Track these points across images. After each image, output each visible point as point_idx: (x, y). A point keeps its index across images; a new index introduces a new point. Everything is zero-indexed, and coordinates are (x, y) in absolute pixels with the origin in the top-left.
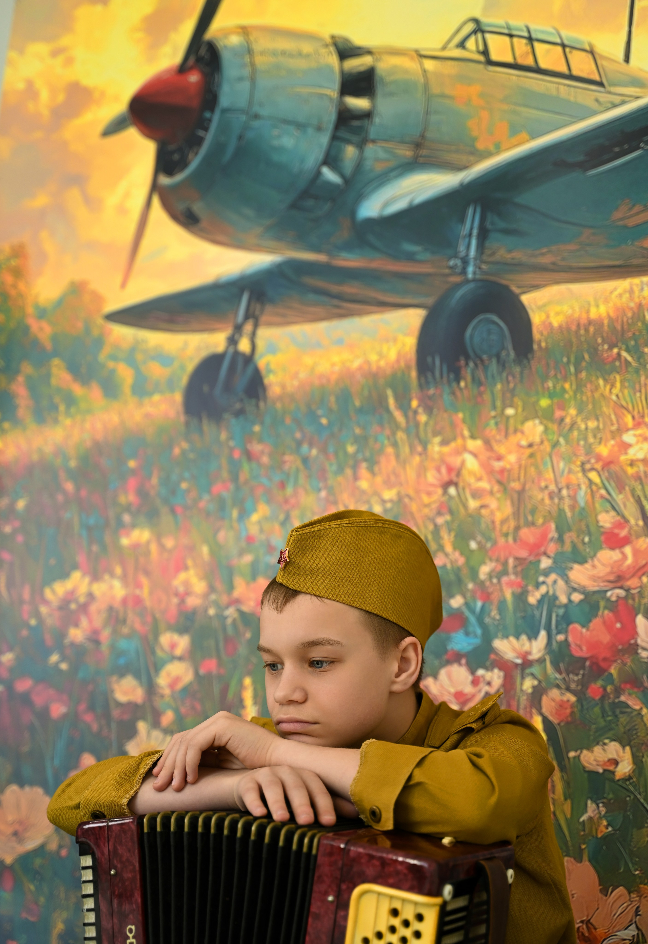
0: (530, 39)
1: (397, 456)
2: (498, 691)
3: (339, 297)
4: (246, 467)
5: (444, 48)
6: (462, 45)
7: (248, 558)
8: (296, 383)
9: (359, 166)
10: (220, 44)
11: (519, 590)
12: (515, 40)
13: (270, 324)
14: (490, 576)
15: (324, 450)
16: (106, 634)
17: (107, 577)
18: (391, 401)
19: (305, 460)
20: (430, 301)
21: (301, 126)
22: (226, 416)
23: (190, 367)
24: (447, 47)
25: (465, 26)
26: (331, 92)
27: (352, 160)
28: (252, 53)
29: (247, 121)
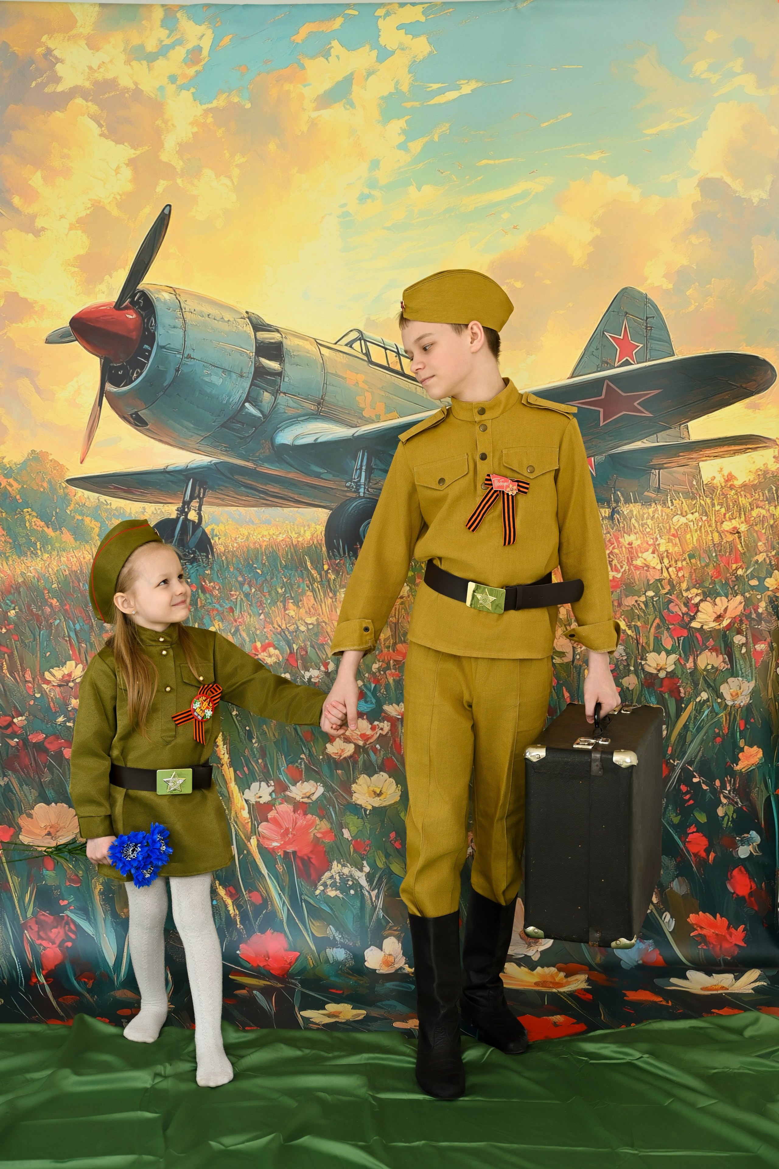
0: (399, 354)
1: (315, 598)
2: (388, 733)
4: (201, 596)
5: (336, 343)
8: (236, 545)
9: (274, 406)
11: (398, 678)
12: (388, 351)
13: (212, 504)
14: (379, 670)
15: (261, 589)
18: (309, 564)
20: (334, 505)
21: (227, 371)
24: (338, 343)
25: (351, 333)
26: (249, 352)
27: (269, 403)
28: (184, 310)
29: (182, 359)
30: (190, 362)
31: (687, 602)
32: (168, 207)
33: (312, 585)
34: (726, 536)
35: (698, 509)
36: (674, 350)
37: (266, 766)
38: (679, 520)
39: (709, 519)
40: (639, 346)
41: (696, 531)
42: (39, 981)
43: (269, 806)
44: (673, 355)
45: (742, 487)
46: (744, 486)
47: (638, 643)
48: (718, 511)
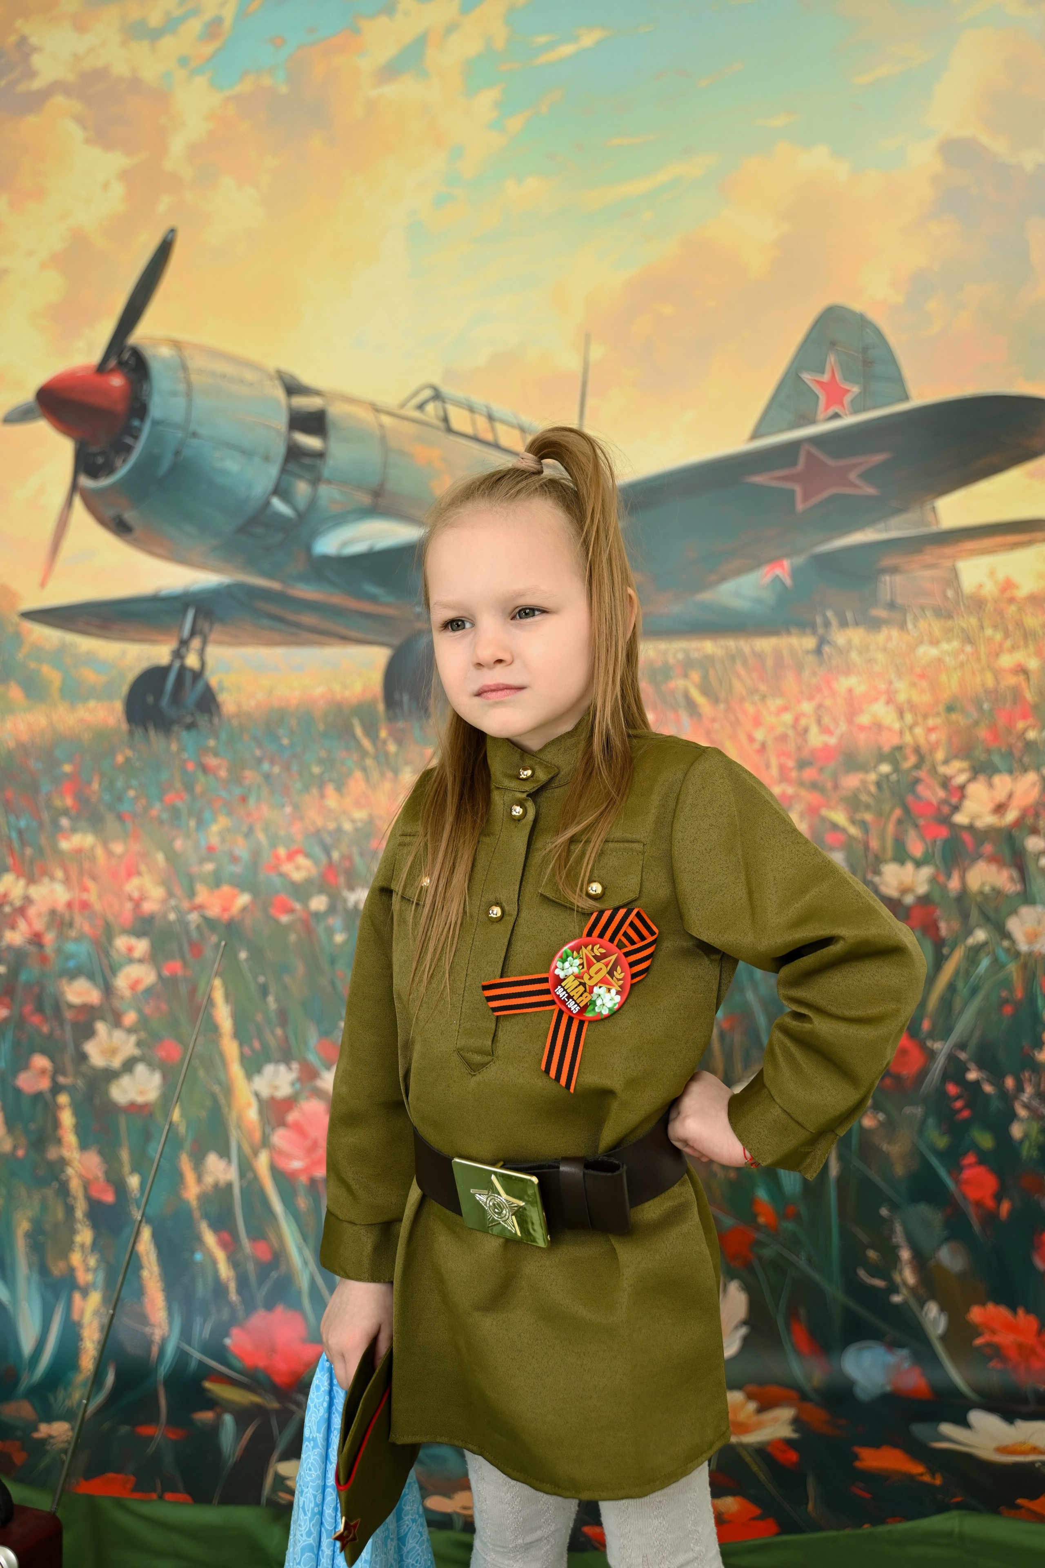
0: (491, 418)
1: (367, 779)
3: (297, 625)
4: (201, 777)
5: (401, 407)
6: (421, 407)
7: (209, 867)
8: (253, 703)
9: (313, 502)
10: (149, 353)
12: (476, 415)
13: (220, 643)
15: (287, 768)
16: (49, 938)
17: (46, 880)
18: (359, 731)
19: (267, 777)
20: (396, 642)
21: (246, 453)
22: (176, 728)
23: (131, 676)
24: (404, 406)
25: (423, 391)
26: (278, 426)
27: (305, 496)
28: (188, 370)
29: (184, 438)
30: (195, 442)
31: (945, 782)
32: (172, 232)
33: (362, 762)
34: (1004, 676)
35: (955, 633)
36: (908, 392)
37: (286, 1039)
38: (927, 652)
39: (974, 650)
40: (852, 390)
41: (954, 669)
43: (289, 1103)
44: (911, 399)
45: (1026, 600)
46: (1031, 598)
47: (867, 847)
48: (988, 637)
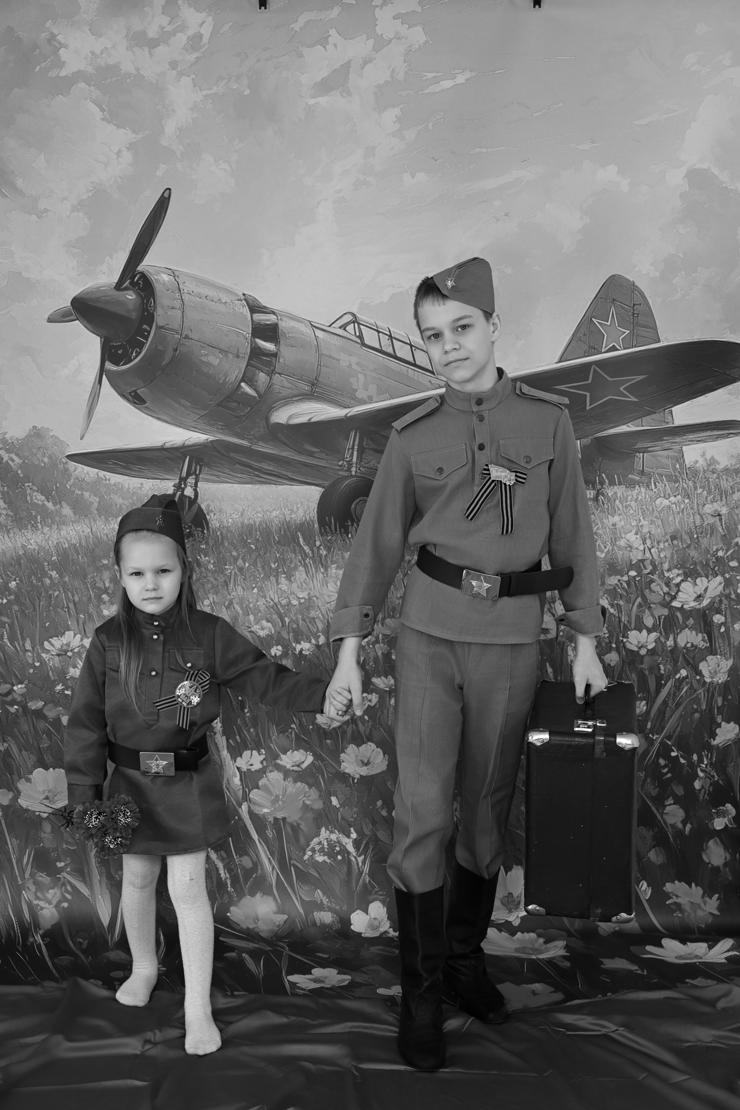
0: (390, 336)
1: (307, 573)
2: (376, 704)
3: (259, 470)
5: (330, 326)
8: (231, 521)
12: (381, 334)
13: (207, 481)
15: (255, 564)
18: (301, 540)
20: (327, 483)
21: (223, 352)
24: (333, 326)
25: (345, 316)
26: (245, 333)
27: (263, 383)
28: (182, 291)
29: (180, 339)
30: (187, 342)
31: (668, 582)
32: (168, 191)
33: (304, 561)
34: (707, 518)
35: (680, 491)
36: (660, 336)
37: (257, 734)
38: (662, 503)
39: (691, 502)
40: (625, 332)
41: (679, 513)
42: (35, 940)
43: (260, 774)
44: (659, 341)
45: (723, 471)
46: (726, 470)
47: (620, 621)
48: (700, 494)
